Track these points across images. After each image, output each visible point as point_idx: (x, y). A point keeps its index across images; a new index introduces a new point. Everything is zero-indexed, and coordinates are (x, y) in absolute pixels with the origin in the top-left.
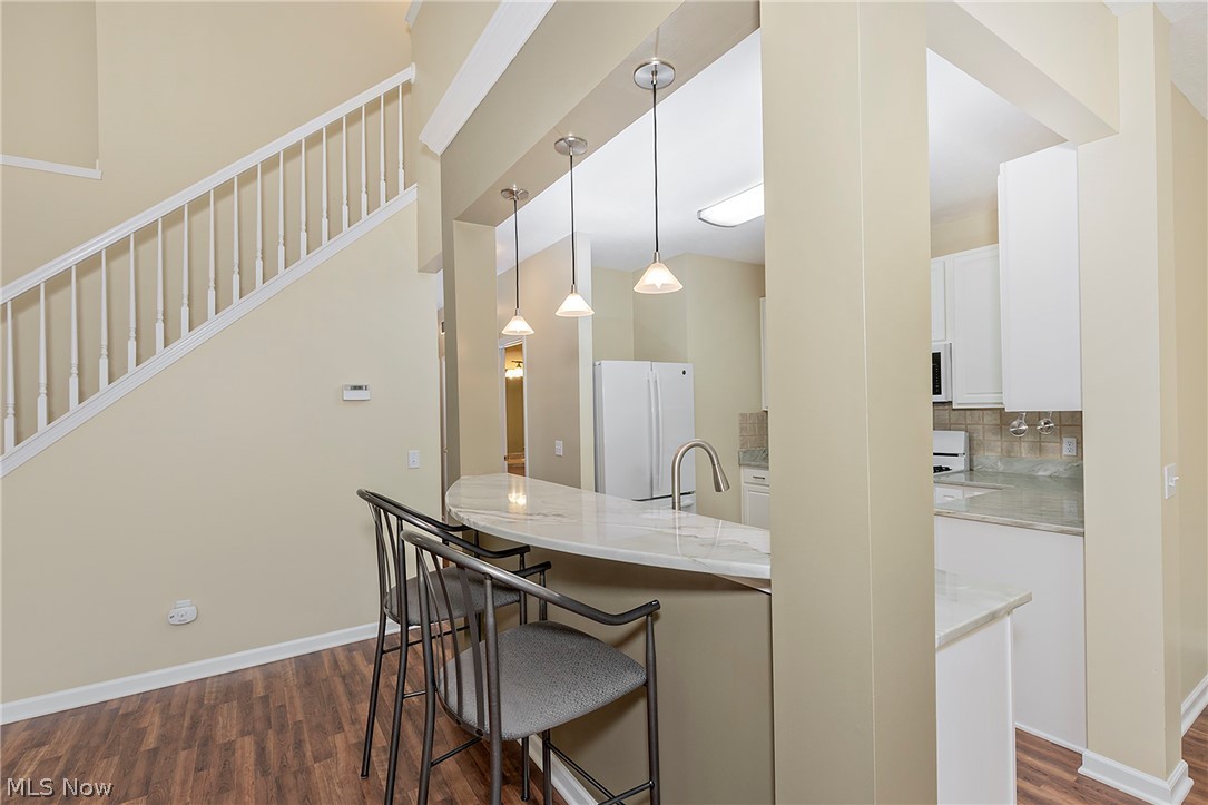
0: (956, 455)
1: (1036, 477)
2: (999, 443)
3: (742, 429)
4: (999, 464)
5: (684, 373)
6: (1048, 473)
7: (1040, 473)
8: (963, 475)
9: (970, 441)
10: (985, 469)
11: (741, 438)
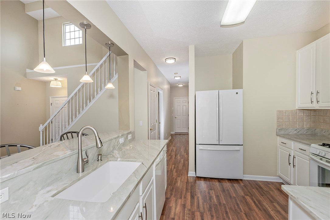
3: (279, 118)
11: (278, 123)
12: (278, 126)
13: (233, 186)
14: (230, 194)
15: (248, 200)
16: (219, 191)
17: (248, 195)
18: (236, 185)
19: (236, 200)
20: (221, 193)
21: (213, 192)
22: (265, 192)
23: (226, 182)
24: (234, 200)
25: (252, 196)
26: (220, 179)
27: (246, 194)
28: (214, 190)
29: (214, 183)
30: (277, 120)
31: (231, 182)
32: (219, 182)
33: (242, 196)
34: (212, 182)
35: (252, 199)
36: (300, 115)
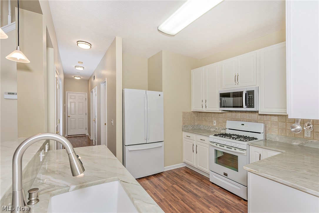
0: (260, 133)
1: (292, 145)
2: (277, 129)
3: (183, 118)
4: (277, 138)
5: (160, 95)
6: (298, 144)
7: (294, 144)
8: (262, 142)
9: (265, 127)
10: (271, 140)
11: (183, 121)
12: (183, 124)
13: (160, 180)
14: (163, 188)
15: (176, 188)
16: (153, 189)
17: (174, 184)
18: (161, 178)
19: (169, 191)
20: (155, 190)
21: (149, 192)
22: (182, 177)
23: (153, 178)
24: (168, 192)
25: (177, 183)
26: (147, 177)
27: (172, 183)
28: (148, 189)
29: (144, 182)
30: (183, 119)
31: (157, 177)
32: (148, 179)
33: (171, 186)
34: (142, 182)
35: (178, 186)
36: (193, 115)
